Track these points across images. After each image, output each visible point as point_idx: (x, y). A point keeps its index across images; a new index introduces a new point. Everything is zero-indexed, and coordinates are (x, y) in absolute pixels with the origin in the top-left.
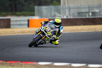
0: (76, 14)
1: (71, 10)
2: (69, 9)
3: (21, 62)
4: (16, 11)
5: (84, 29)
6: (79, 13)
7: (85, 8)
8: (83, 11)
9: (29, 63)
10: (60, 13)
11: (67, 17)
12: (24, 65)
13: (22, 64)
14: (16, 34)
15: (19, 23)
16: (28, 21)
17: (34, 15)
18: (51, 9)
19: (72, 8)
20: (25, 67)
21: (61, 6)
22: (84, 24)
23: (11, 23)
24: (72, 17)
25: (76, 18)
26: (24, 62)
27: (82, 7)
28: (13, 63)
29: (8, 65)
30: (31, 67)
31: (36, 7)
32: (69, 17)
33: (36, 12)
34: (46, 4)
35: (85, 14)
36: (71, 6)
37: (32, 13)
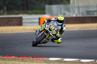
0: (85, 13)
1: (80, 9)
2: (79, 8)
3: (33, 58)
4: (28, 9)
5: (92, 27)
6: (88, 12)
7: (93, 7)
8: (91, 9)
9: (41, 59)
10: (69, 12)
11: (76, 15)
12: (35, 61)
13: (33, 60)
14: (28, 32)
15: (30, 21)
16: (40, 19)
17: (44, 13)
18: (61, 8)
19: (81, 7)
20: (36, 62)
21: (71, 5)
22: (92, 22)
23: (23, 21)
24: (81, 16)
25: (85, 16)
26: (36, 58)
27: (91, 6)
28: (25, 59)
29: (20, 60)
30: (42, 62)
31: (47, 6)
32: (78, 16)
33: (47, 11)
34: (57, 3)
35: (93, 13)
36: (81, 5)
37: (43, 12)
